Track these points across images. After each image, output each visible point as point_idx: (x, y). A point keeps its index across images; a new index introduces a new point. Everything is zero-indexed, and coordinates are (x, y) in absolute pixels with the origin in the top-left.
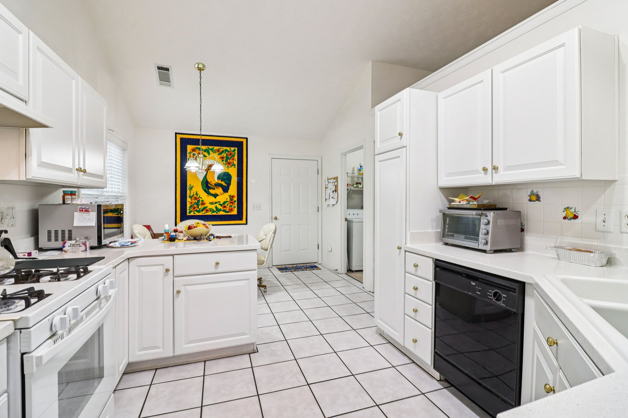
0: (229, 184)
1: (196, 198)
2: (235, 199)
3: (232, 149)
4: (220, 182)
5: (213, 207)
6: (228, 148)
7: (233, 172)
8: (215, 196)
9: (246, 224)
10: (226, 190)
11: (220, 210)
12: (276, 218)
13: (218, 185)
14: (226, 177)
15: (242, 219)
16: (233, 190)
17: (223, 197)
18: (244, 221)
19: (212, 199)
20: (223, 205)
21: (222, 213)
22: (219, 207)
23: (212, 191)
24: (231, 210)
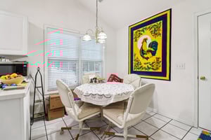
0: (156, 50)
1: (138, 61)
2: (161, 60)
3: (158, 22)
4: (150, 49)
5: (146, 66)
6: (155, 24)
7: (159, 40)
8: (147, 58)
9: (170, 80)
10: (154, 54)
11: (150, 68)
12: (203, 78)
13: (149, 51)
14: (154, 45)
15: (165, 76)
16: (159, 53)
17: (152, 59)
18: (167, 78)
19: (145, 61)
20: (152, 65)
21: (151, 70)
22: (150, 66)
23: (145, 56)
24: (158, 68)
